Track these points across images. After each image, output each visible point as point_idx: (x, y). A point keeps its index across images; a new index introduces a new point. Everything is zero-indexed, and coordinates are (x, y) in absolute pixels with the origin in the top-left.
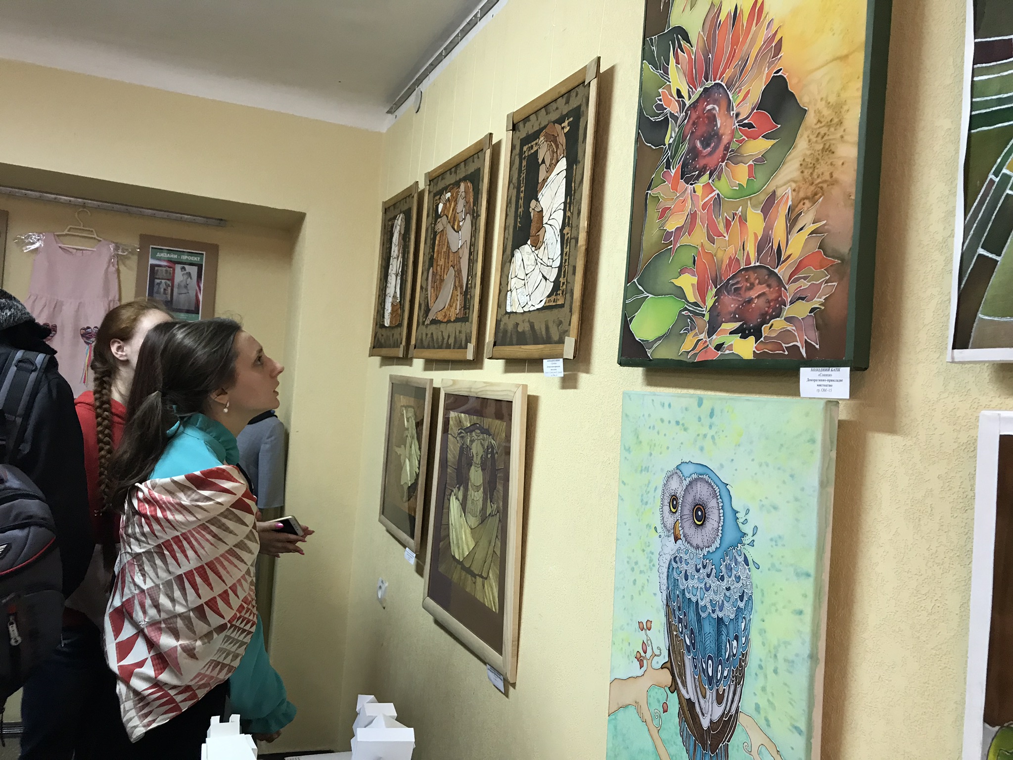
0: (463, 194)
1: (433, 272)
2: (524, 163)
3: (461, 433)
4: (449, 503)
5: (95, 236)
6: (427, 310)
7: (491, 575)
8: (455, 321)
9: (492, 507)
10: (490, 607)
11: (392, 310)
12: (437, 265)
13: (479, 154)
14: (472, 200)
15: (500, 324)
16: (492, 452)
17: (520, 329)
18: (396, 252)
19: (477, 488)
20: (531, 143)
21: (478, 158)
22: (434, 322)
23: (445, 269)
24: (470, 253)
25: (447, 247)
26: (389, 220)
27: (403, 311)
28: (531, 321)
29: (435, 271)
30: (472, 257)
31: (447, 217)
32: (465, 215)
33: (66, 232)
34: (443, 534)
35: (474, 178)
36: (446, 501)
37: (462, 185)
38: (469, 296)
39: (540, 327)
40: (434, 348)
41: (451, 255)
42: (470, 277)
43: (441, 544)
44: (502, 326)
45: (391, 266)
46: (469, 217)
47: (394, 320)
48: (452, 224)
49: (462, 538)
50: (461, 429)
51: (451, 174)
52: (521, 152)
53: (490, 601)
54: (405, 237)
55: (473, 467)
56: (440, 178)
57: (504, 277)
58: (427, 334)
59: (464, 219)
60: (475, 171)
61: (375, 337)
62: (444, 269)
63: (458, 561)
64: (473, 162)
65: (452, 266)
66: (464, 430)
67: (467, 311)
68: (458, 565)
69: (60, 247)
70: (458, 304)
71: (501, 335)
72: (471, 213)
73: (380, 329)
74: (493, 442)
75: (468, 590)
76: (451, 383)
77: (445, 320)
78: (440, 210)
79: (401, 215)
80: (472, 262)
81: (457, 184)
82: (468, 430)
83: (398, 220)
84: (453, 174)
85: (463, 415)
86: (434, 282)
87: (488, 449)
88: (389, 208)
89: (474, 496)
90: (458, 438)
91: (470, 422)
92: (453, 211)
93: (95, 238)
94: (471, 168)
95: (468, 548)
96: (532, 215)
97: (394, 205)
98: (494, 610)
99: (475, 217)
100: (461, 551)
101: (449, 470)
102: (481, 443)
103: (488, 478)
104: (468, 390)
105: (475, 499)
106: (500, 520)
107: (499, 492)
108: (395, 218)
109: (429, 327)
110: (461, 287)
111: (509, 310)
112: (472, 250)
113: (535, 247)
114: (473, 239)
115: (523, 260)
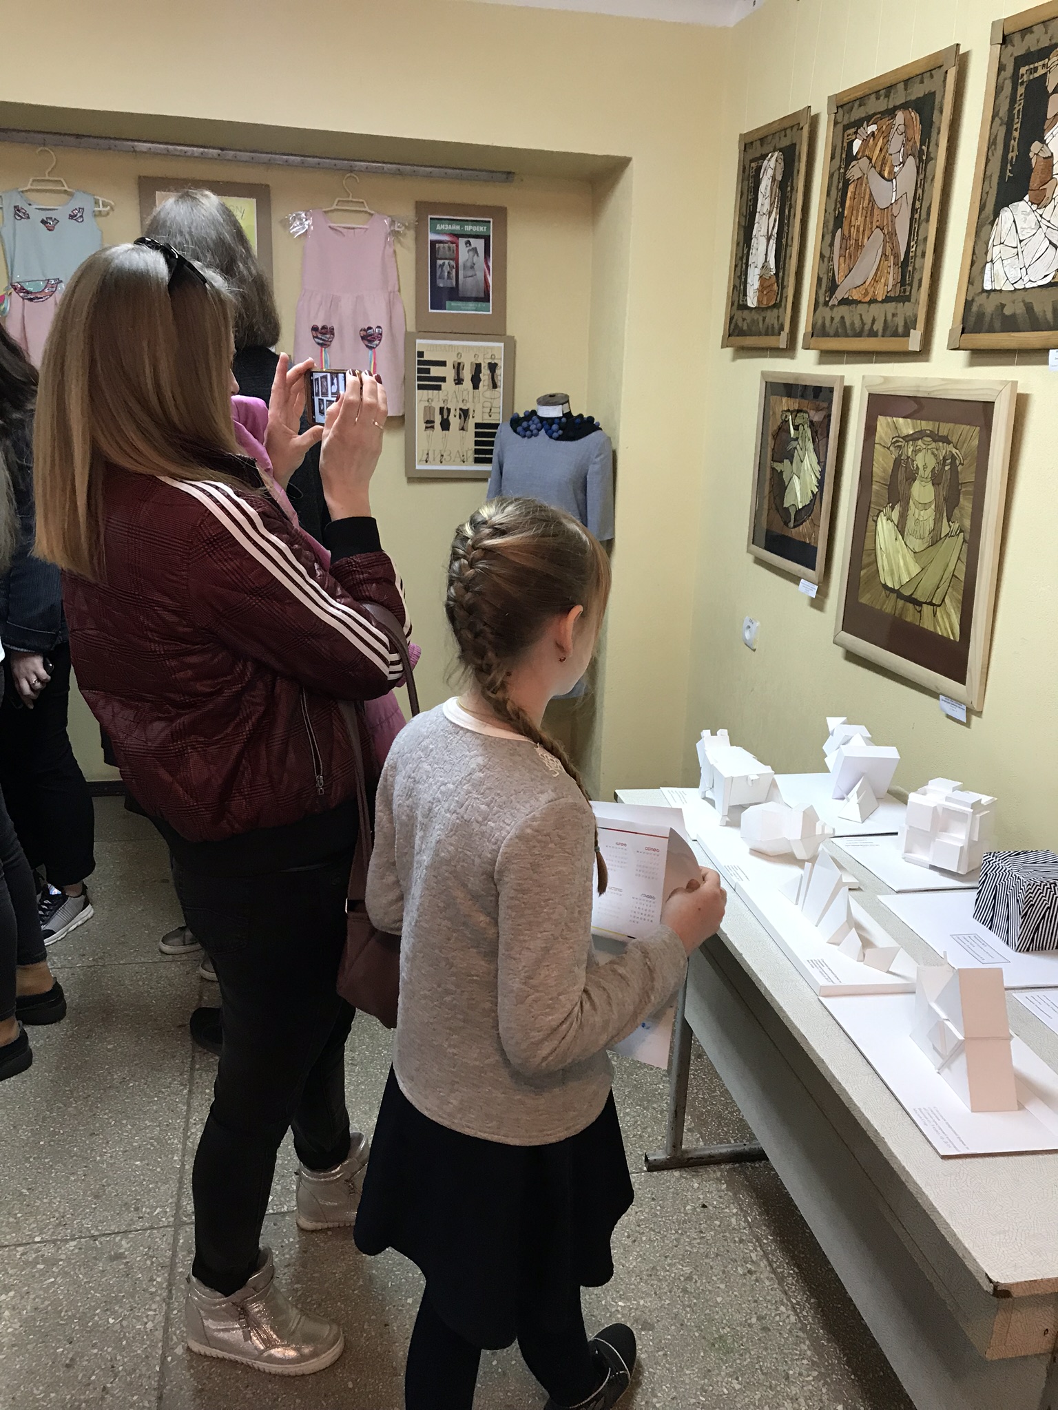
0: (902, 128)
1: (843, 234)
2: (1021, 90)
3: (897, 441)
4: (876, 525)
5: (367, 209)
6: (833, 287)
7: (947, 600)
8: (883, 301)
9: (950, 527)
10: (945, 635)
11: (761, 285)
12: (850, 226)
13: (933, 72)
14: (918, 137)
15: (972, 305)
16: (953, 464)
17: (1007, 311)
18: (767, 207)
19: (926, 506)
20: (1033, 63)
21: (932, 76)
22: (844, 302)
23: (867, 230)
24: (914, 210)
25: (870, 201)
26: (751, 161)
27: (783, 287)
28: (1028, 300)
29: (846, 233)
30: (917, 216)
31: (870, 160)
32: (906, 156)
33: (334, 207)
34: (866, 560)
35: (925, 107)
36: (870, 522)
37: (900, 117)
38: (910, 268)
39: (1043, 308)
40: (847, 336)
41: (876, 212)
42: (912, 244)
43: (863, 573)
44: (975, 308)
45: (756, 225)
46: (911, 162)
47: (765, 299)
48: (878, 169)
49: (899, 563)
50: (899, 437)
51: (878, 98)
52: (1015, 76)
53: (946, 629)
54: (784, 186)
55: (917, 484)
56: (858, 102)
57: (981, 244)
58: (832, 319)
59: (903, 163)
60: (925, 95)
61: (730, 323)
62: (864, 231)
63: (892, 590)
64: (922, 82)
65: (877, 227)
66: (902, 438)
67: (908, 288)
68: (891, 594)
69: (330, 227)
70: (891, 278)
71: (974, 319)
72: (917, 155)
73: (740, 312)
74: (954, 451)
75: (909, 619)
76: (881, 380)
77: (867, 299)
78: (855, 150)
79: (776, 154)
80: (916, 221)
81: (891, 113)
82: (910, 438)
83: (769, 160)
84: (882, 98)
85: (901, 420)
86: (845, 247)
87: (945, 459)
88: (752, 143)
89: (919, 515)
90: (892, 448)
91: (914, 428)
92: (881, 150)
93: (366, 212)
94: (918, 91)
95: (909, 574)
96: (1033, 162)
97: (762, 140)
98: (952, 638)
99: (924, 161)
100: (897, 579)
101: (874, 486)
102: (933, 453)
103: (943, 493)
104: (913, 389)
105: (921, 519)
106: (964, 541)
107: (963, 508)
108: (764, 157)
109: (835, 309)
110: (896, 256)
111: (987, 286)
112: (918, 205)
113: (1038, 205)
114: (920, 191)
115: (1014, 221)
